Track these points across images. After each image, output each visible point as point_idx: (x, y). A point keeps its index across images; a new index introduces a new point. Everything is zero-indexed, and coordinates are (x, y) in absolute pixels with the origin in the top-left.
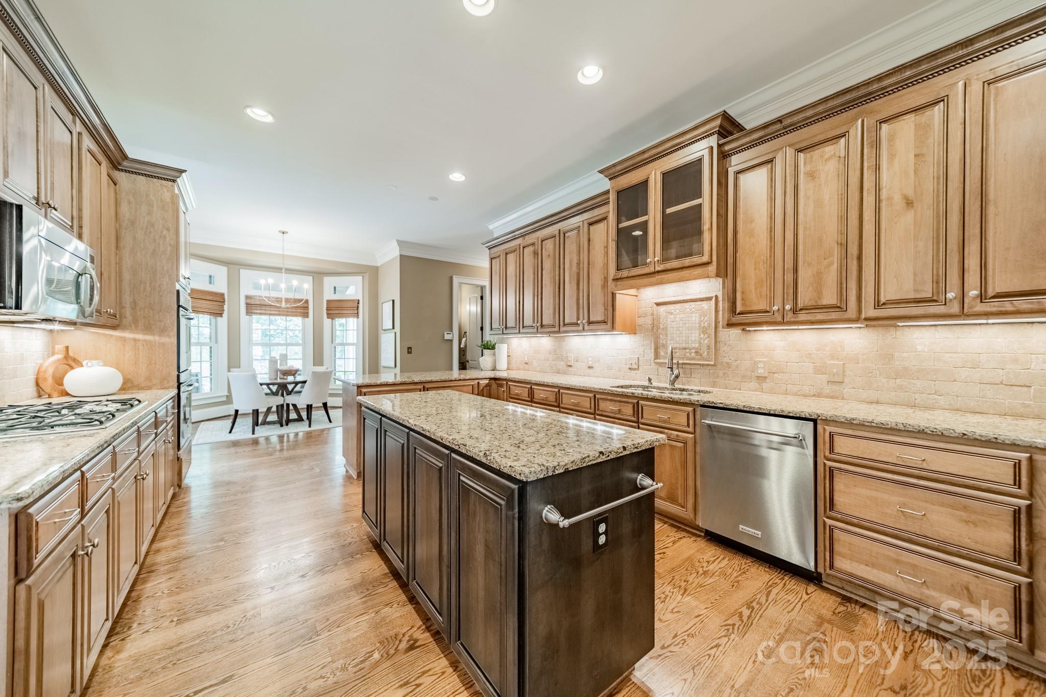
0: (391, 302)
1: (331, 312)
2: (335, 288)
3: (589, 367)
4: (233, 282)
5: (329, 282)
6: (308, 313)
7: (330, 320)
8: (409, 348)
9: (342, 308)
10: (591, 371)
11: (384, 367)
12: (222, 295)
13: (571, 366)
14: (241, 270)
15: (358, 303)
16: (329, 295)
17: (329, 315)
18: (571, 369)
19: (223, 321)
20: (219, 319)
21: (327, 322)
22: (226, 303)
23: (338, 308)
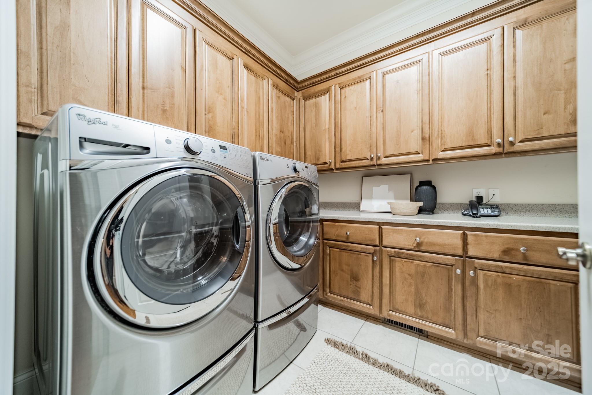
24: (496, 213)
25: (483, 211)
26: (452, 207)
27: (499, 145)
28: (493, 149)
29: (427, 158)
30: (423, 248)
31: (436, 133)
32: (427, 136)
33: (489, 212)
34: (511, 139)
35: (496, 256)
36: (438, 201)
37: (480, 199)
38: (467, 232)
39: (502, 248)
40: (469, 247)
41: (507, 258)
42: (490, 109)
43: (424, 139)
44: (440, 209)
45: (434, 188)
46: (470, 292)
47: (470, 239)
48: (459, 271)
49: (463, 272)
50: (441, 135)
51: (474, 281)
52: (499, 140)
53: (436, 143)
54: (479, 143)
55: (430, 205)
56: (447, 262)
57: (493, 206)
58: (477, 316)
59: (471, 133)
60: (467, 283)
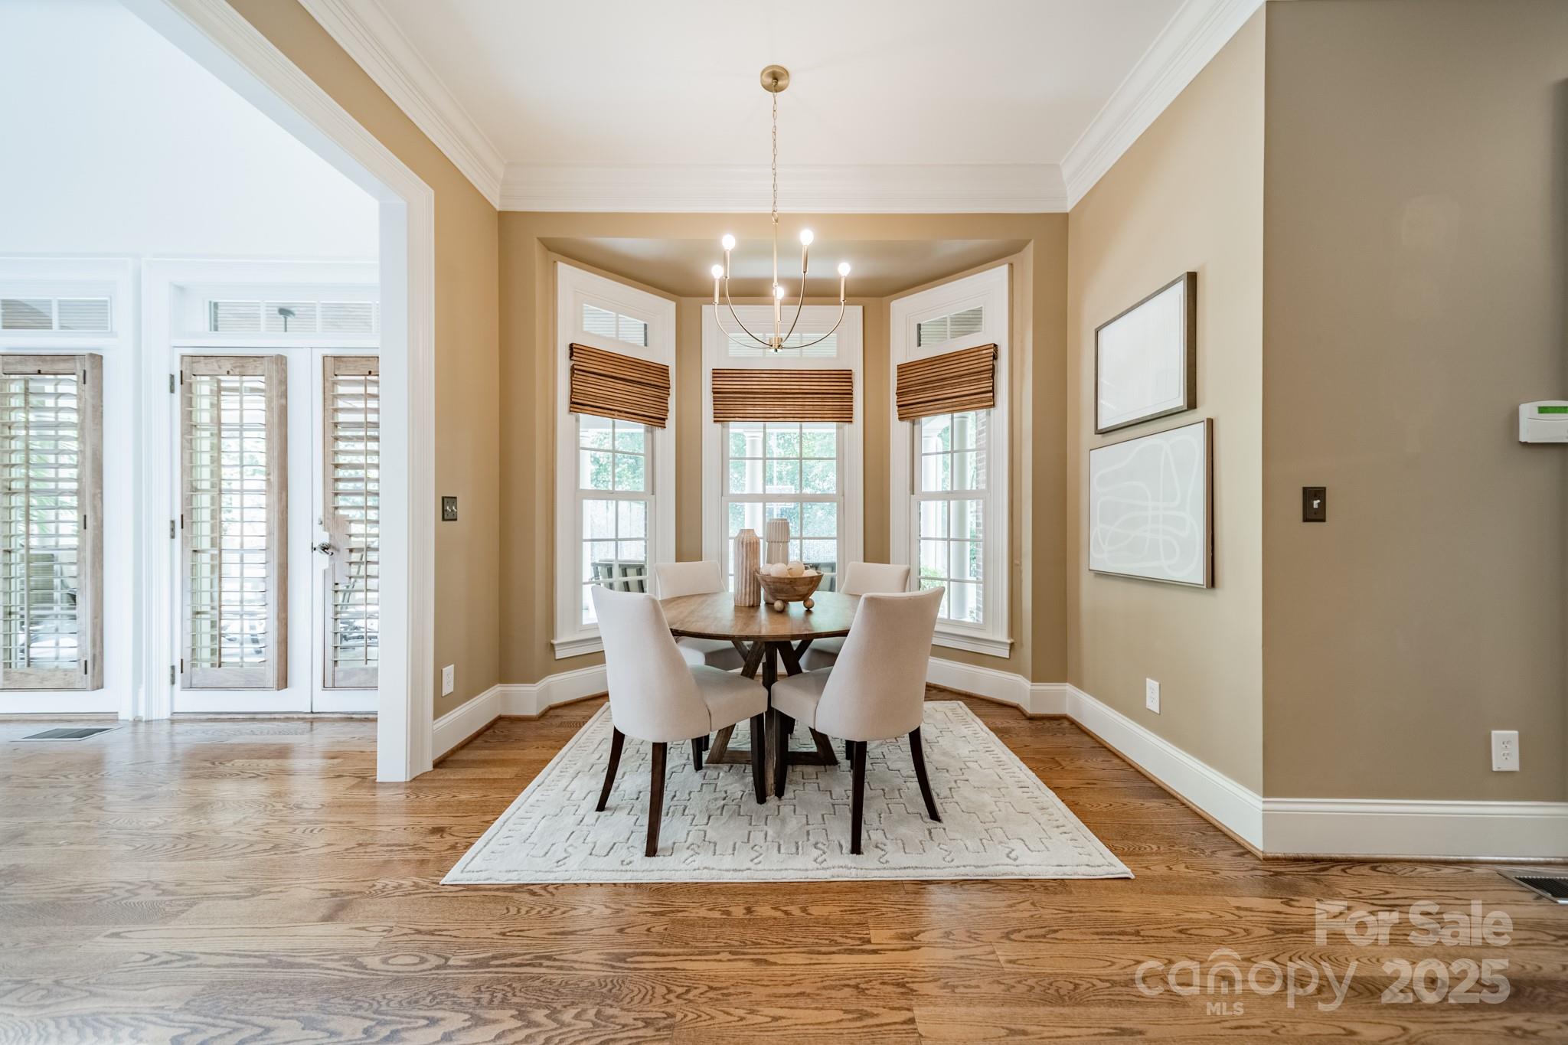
0: (1180, 290)
1: (910, 399)
2: (919, 326)
4: (688, 336)
5: (904, 311)
6: (850, 409)
7: (907, 424)
8: (1313, 494)
9: (943, 381)
11: (1101, 575)
12: (664, 371)
14: (704, 307)
15: (995, 357)
16: (903, 350)
17: (904, 410)
19: (666, 437)
20: (658, 431)
21: (899, 430)
22: (673, 391)
23: (928, 384)
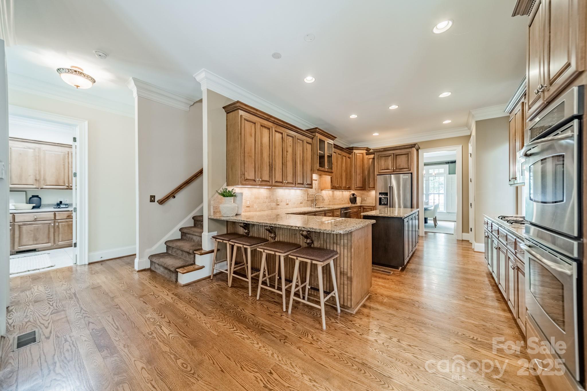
3: (287, 204)
10: (288, 206)
13: (279, 205)
18: (279, 206)
24: (67, 207)
25: (62, 206)
26: (49, 205)
27: (67, 186)
28: (65, 187)
29: (38, 187)
30: (37, 220)
31: (42, 179)
32: (38, 179)
33: (64, 206)
34: (71, 185)
35: (65, 218)
36: (42, 203)
37: (61, 202)
38: (56, 212)
39: (67, 215)
40: (56, 217)
41: (68, 218)
42: (64, 175)
43: (36, 180)
44: (42, 206)
45: (40, 198)
46: (57, 229)
47: (57, 215)
48: (53, 224)
49: (54, 225)
50: (45, 180)
51: (58, 226)
52: (67, 185)
53: (42, 182)
54: (60, 184)
55: (38, 205)
56: (48, 223)
57: (66, 205)
58: (59, 236)
59: (57, 181)
60: (56, 227)
